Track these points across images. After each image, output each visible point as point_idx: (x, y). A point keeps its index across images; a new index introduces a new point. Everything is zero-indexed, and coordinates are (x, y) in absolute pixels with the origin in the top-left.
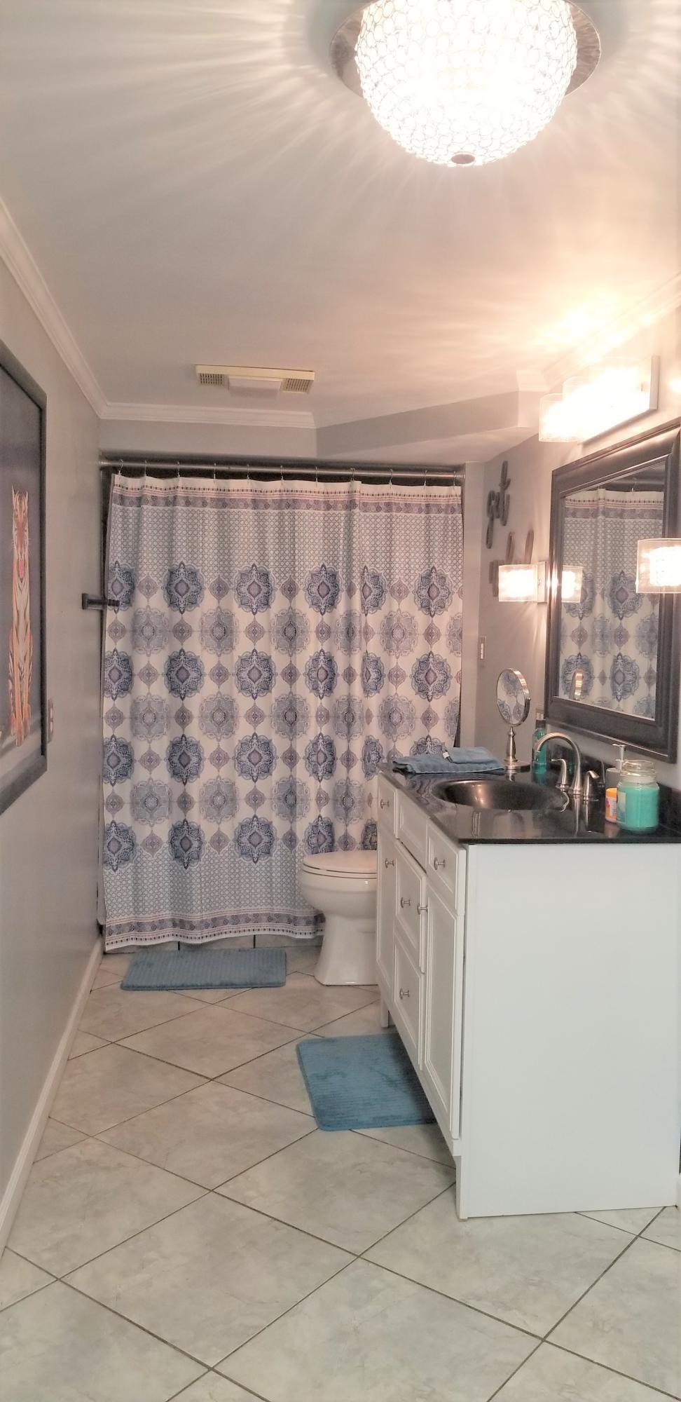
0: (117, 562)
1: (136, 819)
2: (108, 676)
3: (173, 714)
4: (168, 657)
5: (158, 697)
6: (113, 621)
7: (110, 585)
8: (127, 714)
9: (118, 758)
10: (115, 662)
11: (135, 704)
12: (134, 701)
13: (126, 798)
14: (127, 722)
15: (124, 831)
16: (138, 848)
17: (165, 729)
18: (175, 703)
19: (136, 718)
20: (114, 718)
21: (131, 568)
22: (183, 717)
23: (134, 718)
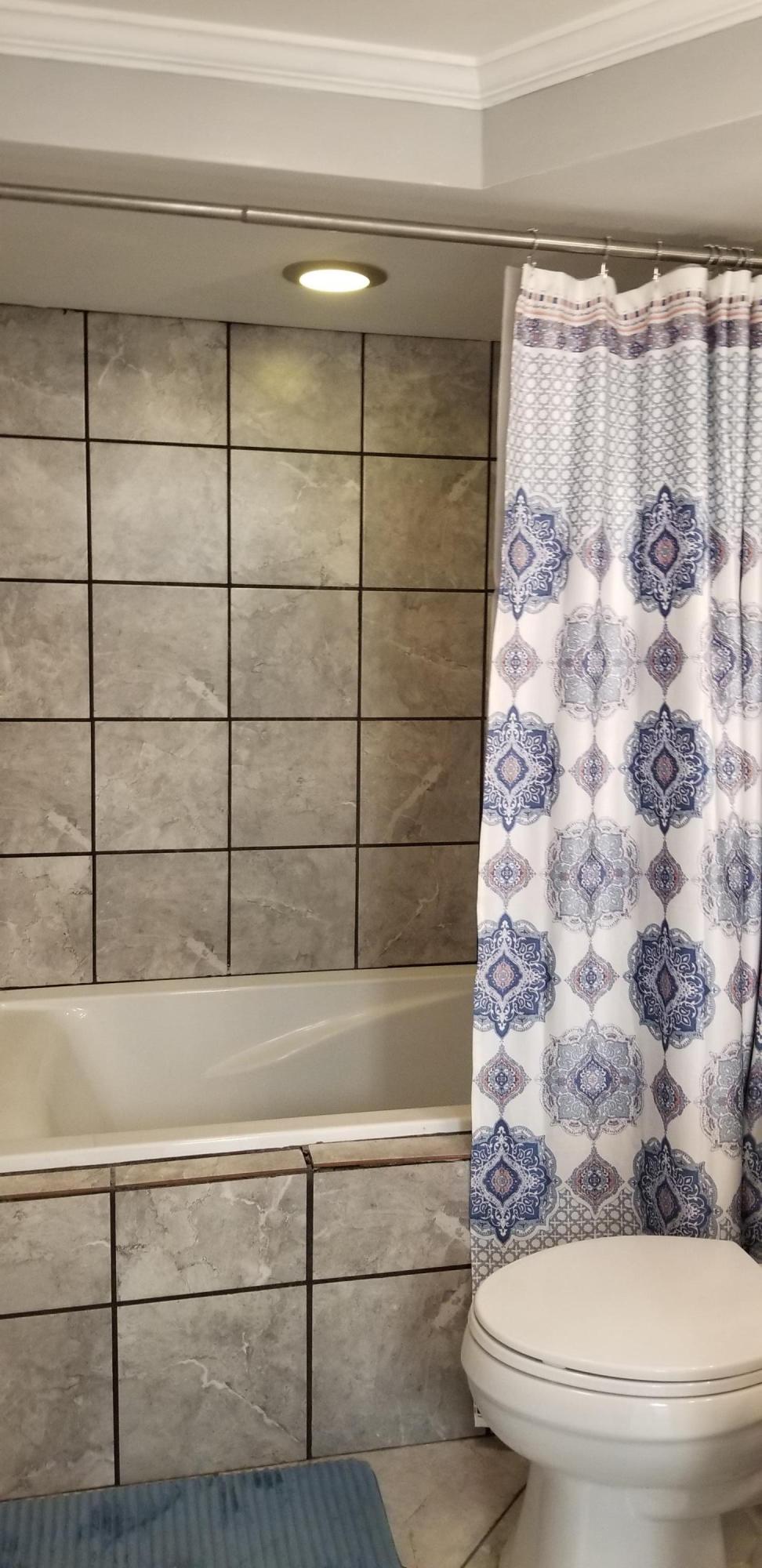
0: (521, 492)
1: (557, 1120)
2: (495, 775)
3: (645, 866)
4: (633, 727)
5: (610, 824)
6: (508, 639)
7: (505, 548)
8: (540, 864)
9: (516, 968)
10: (512, 739)
11: (560, 841)
12: (560, 835)
13: (534, 1069)
14: (539, 885)
15: (527, 1146)
16: (560, 1189)
17: (626, 901)
18: (646, 838)
19: (563, 877)
20: (507, 873)
21: (555, 505)
22: (665, 877)
23: (556, 876)
